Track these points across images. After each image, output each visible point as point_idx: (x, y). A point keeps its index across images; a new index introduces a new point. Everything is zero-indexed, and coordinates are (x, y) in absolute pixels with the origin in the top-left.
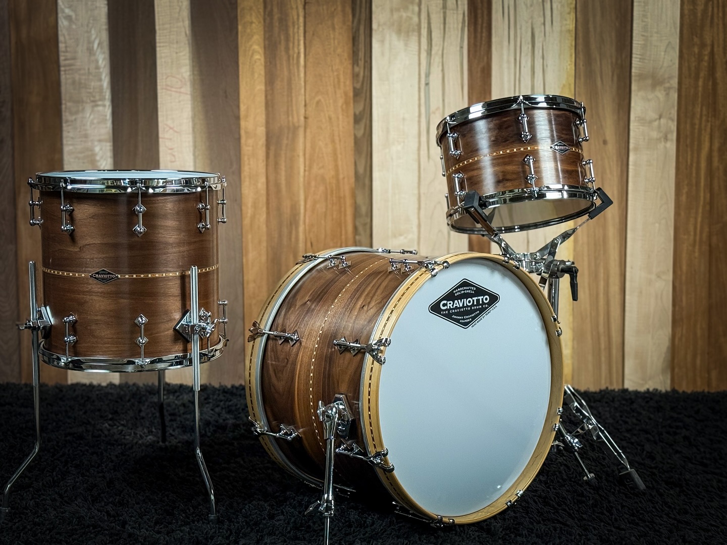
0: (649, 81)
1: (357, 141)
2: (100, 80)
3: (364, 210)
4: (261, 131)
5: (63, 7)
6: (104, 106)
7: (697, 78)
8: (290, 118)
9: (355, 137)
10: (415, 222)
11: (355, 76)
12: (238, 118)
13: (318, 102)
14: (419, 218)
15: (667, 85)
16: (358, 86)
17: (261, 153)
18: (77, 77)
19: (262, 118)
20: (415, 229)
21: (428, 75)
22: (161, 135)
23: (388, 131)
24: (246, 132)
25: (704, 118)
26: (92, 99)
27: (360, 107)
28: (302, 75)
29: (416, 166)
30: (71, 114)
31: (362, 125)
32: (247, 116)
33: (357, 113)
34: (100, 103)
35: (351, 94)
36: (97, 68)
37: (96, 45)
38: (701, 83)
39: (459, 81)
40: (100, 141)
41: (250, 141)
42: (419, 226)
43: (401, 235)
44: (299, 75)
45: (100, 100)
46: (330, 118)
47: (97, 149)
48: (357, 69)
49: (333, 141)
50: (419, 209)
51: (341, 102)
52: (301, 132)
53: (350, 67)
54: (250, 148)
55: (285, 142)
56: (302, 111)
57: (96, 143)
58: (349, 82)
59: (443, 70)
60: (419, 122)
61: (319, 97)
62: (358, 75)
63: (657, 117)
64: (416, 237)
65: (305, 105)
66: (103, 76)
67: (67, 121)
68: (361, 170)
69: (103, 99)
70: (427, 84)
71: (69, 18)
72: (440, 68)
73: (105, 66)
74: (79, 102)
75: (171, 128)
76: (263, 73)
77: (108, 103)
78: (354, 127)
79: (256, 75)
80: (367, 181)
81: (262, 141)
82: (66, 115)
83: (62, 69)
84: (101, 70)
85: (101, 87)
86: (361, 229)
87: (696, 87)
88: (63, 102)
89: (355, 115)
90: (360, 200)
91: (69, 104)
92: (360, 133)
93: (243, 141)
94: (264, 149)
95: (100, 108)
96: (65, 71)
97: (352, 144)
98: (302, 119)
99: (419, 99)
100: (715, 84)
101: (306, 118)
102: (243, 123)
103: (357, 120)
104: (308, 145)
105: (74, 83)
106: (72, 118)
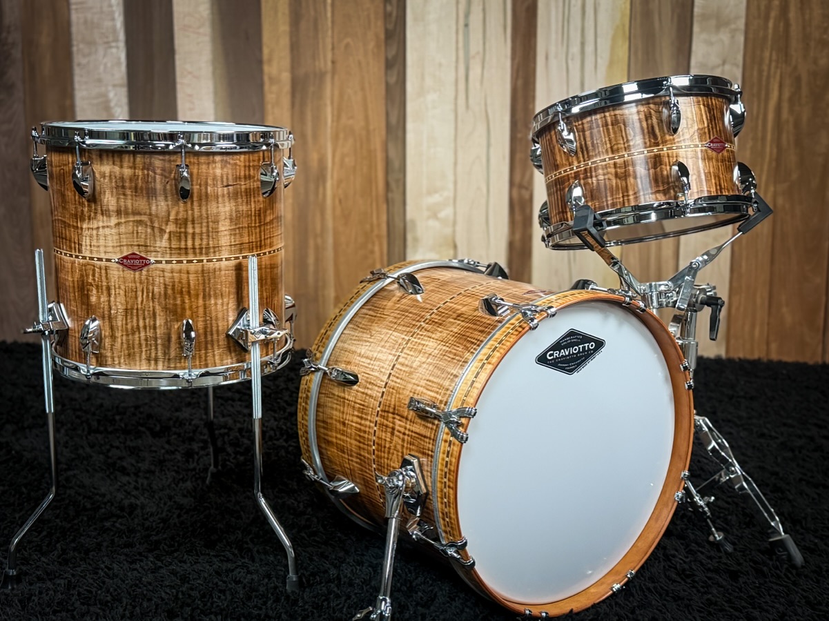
0: (713, 22)
1: (388, 88)
2: (113, 19)
3: (396, 164)
4: (286, 77)
6: (117, 48)
7: (767, 18)
8: (317, 63)
9: (387, 84)
10: (451, 178)
11: (387, 16)
12: (260, 62)
13: (347, 45)
14: (455, 174)
15: (733, 26)
16: (390, 27)
17: (286, 100)
18: (89, 16)
19: (286, 62)
20: (451, 186)
21: (467, 15)
22: (179, 80)
23: (423, 78)
24: (270, 79)
25: (773, 64)
26: (105, 40)
27: (392, 52)
28: (329, 14)
29: (452, 116)
30: (84, 56)
31: (395, 71)
32: (270, 61)
33: (390, 56)
34: (113, 44)
35: (382, 36)
36: (110, 6)
38: (771, 24)
39: (502, 21)
40: (114, 86)
41: (274, 88)
42: (455, 183)
43: (436, 192)
44: (326, 14)
45: (113, 41)
46: (360, 63)
47: (111, 95)
48: (389, 8)
49: (363, 89)
50: (455, 164)
51: (371, 45)
52: (328, 78)
53: (381, 5)
54: (273, 96)
55: (311, 89)
56: (329, 56)
57: (110, 88)
58: (380, 23)
59: (484, 10)
60: (457, 68)
61: (348, 40)
62: (390, 15)
63: (720, 62)
64: (451, 195)
65: (333, 49)
66: (117, 15)
67: (79, 65)
68: (394, 120)
69: (116, 40)
70: (466, 25)
72: (481, 7)
73: (118, 4)
74: (91, 43)
75: (190, 73)
76: (287, 11)
77: (122, 44)
78: (386, 74)
79: (280, 14)
80: (400, 134)
81: (287, 88)
82: (78, 59)
83: (73, 7)
84: (114, 8)
85: (114, 31)
86: (393, 185)
87: (766, 27)
88: (75, 43)
89: (387, 60)
90: (393, 153)
91: (81, 46)
92: (393, 80)
93: (267, 87)
94: (289, 97)
95: (114, 50)
96: (76, 9)
97: (383, 92)
98: (329, 64)
99: (457, 42)
100: (787, 25)
101: (333, 62)
102: (266, 68)
103: (389, 65)
104: (336, 93)
105: (86, 22)
106: (84, 61)
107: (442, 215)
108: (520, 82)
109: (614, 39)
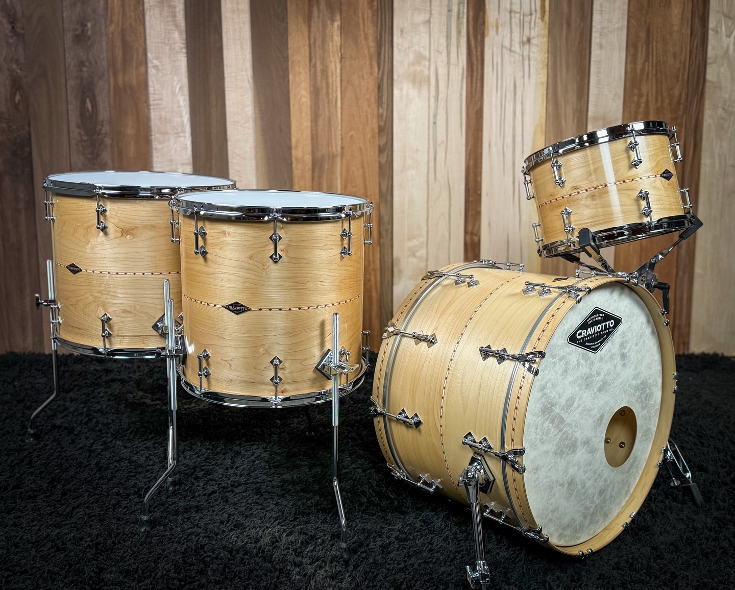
1: (381, 167)
2: (181, 116)
3: (386, 219)
4: (308, 158)
5: (151, 58)
6: (185, 137)
8: (330, 149)
9: (380, 163)
10: (425, 229)
11: (380, 116)
12: (290, 148)
13: (352, 136)
14: (427, 226)
16: (382, 124)
17: (308, 175)
18: (163, 114)
19: (309, 148)
20: (424, 234)
21: (435, 116)
22: (230, 160)
23: (405, 159)
24: (296, 159)
26: (175, 131)
27: (384, 141)
28: (339, 115)
29: (425, 187)
30: (160, 143)
31: (385, 154)
32: (296, 147)
33: (382, 144)
34: (182, 135)
35: (377, 130)
36: (179, 107)
37: (177, 90)
39: (459, 121)
40: (182, 164)
41: (299, 166)
43: (414, 238)
44: (337, 114)
45: (182, 132)
46: (361, 149)
48: (381, 111)
49: (363, 167)
50: (428, 219)
51: (369, 136)
52: (338, 159)
53: (376, 109)
54: (299, 172)
55: (326, 166)
56: (339, 143)
57: (179, 166)
58: (375, 121)
59: (447, 112)
60: (428, 152)
61: (353, 132)
62: (382, 115)
64: (425, 240)
65: (342, 139)
66: (184, 113)
67: (156, 149)
68: (384, 189)
69: (184, 132)
70: (435, 123)
71: (156, 67)
72: (445, 111)
73: (185, 106)
74: (165, 133)
75: (238, 155)
76: (309, 112)
77: (188, 135)
78: (379, 156)
79: (304, 115)
80: (389, 198)
81: (309, 166)
82: (155, 145)
83: (152, 107)
84: (182, 109)
85: (182, 123)
86: (384, 234)
88: (153, 133)
89: (379, 146)
90: (383, 212)
91: (157, 135)
92: (383, 161)
93: (294, 166)
94: (310, 172)
95: (182, 139)
96: (154, 109)
97: (377, 169)
98: (339, 149)
99: (429, 135)
101: (342, 148)
102: (294, 152)
103: (381, 150)
104: (344, 169)
105: (161, 118)
106: (160, 146)
107: (418, 254)
108: (471, 163)
109: (535, 133)
